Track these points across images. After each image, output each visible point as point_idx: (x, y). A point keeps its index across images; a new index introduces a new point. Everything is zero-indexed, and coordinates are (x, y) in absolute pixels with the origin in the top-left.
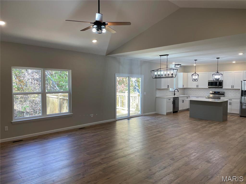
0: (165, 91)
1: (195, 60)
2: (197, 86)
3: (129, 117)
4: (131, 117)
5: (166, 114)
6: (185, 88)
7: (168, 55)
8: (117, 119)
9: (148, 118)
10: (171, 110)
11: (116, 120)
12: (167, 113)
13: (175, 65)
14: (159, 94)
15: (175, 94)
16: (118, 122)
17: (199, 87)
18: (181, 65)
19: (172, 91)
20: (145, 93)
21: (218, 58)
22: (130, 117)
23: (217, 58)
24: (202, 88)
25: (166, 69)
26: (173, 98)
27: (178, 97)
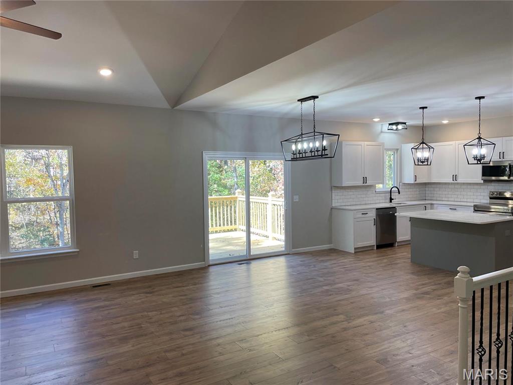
2: (455, 177)
3: (248, 258)
4: (253, 257)
7: (317, 97)
8: (211, 263)
9: (298, 260)
10: (372, 241)
11: (209, 266)
12: (355, 249)
13: (390, 124)
14: (338, 199)
15: (391, 199)
16: (212, 269)
17: (460, 180)
18: (405, 123)
20: (296, 198)
21: (480, 98)
22: (251, 258)
23: (476, 98)
24: (470, 184)
26: (377, 209)
27: (395, 207)
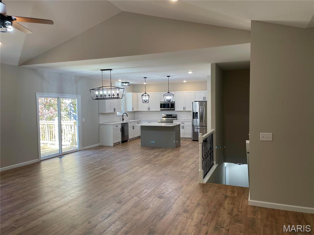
0: (111, 116)
1: (144, 78)
2: (149, 109)
3: (61, 154)
4: (64, 154)
5: (114, 146)
6: (135, 112)
7: (112, 70)
8: (42, 159)
9: (89, 153)
10: (120, 140)
11: (41, 161)
12: (114, 144)
13: (122, 83)
14: (102, 120)
15: (123, 119)
16: (43, 164)
17: (151, 110)
18: (129, 83)
19: (120, 116)
20: (84, 119)
21: (169, 76)
22: (63, 154)
23: (167, 76)
24: (154, 111)
25: (110, 87)
26: (121, 124)
27: (127, 123)
